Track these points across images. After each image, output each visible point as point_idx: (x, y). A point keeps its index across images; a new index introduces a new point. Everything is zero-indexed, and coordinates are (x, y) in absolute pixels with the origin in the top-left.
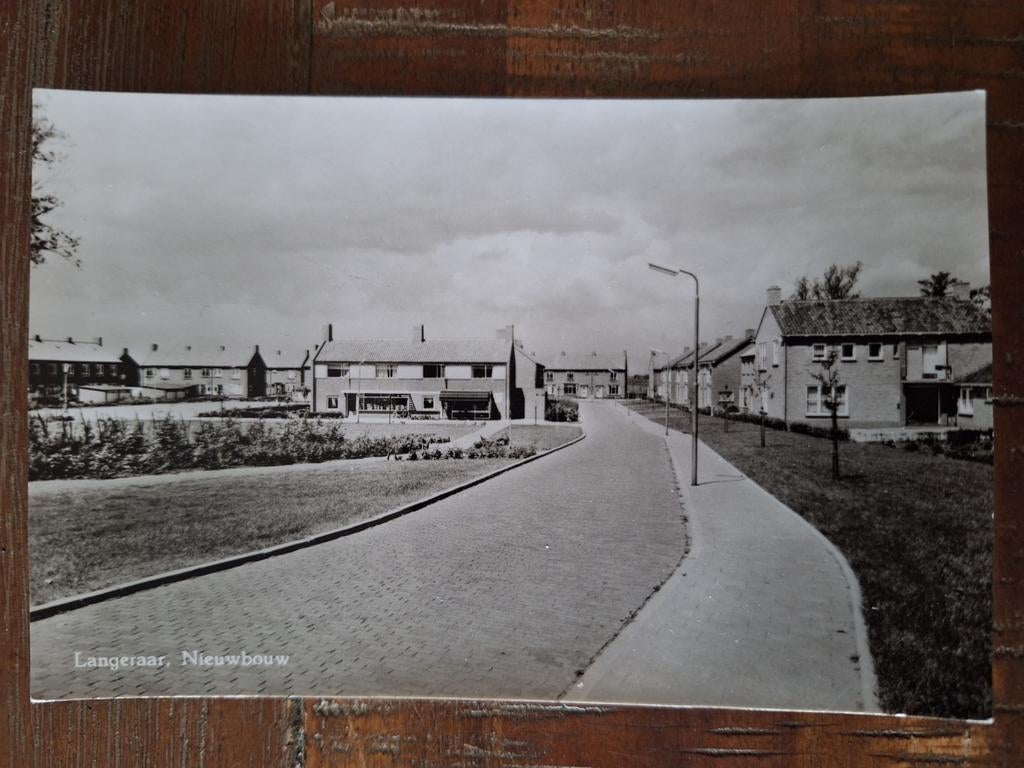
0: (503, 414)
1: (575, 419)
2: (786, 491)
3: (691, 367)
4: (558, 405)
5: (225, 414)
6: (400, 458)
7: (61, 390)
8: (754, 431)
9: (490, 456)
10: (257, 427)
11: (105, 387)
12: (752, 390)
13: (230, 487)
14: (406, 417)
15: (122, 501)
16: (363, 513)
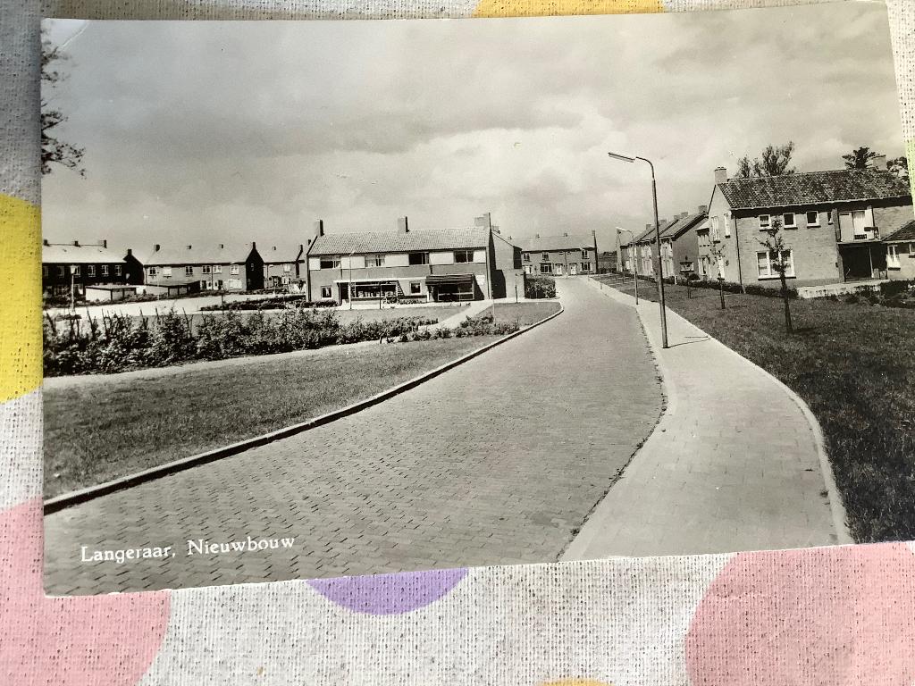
0: (485, 294)
1: (552, 295)
2: (747, 347)
3: (653, 242)
4: (536, 284)
5: (225, 307)
6: (392, 341)
7: (69, 290)
8: (714, 295)
9: (476, 335)
10: (257, 318)
11: (110, 286)
12: (709, 259)
13: (232, 376)
14: (395, 302)
15: (129, 394)
16: (361, 394)
